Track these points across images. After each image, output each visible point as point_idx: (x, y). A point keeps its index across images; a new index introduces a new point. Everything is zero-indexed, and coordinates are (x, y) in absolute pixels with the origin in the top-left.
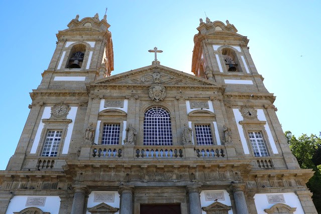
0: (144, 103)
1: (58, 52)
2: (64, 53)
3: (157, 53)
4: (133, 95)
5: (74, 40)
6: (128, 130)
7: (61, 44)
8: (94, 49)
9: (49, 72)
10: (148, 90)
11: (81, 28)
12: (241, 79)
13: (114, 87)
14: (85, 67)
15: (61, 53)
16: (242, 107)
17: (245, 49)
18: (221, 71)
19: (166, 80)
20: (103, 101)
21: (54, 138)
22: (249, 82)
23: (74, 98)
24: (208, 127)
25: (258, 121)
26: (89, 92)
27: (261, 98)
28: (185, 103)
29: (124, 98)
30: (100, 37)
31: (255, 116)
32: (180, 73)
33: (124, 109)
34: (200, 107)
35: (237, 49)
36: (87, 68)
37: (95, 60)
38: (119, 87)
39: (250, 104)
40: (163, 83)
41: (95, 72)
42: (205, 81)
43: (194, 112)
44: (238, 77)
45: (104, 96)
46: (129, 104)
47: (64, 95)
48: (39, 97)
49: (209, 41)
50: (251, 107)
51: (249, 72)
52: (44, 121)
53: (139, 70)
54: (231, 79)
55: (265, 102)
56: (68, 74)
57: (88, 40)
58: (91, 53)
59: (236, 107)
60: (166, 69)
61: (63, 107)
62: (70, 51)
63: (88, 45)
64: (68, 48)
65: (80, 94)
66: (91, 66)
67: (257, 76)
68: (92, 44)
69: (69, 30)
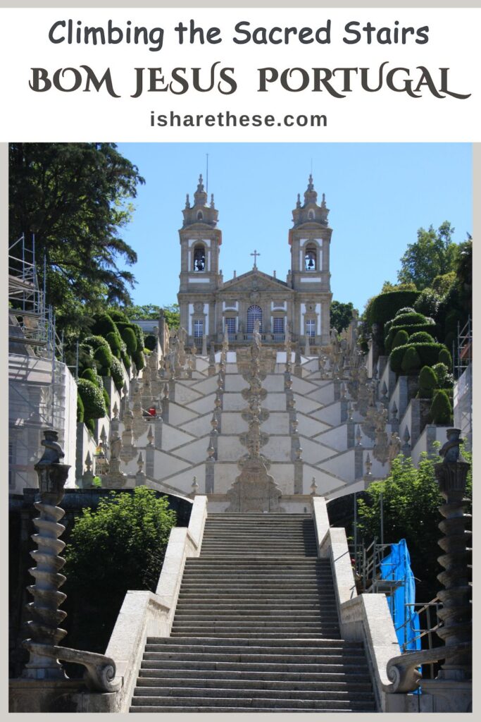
0: (247, 304)
1: (184, 252)
2: (190, 253)
3: (257, 256)
4: (241, 299)
5: (194, 239)
6: (239, 325)
7: (185, 243)
8: (211, 248)
9: (184, 275)
10: (249, 295)
11: (197, 224)
12: (314, 277)
13: (230, 293)
14: (207, 269)
15: (188, 254)
16: (308, 302)
17: (326, 242)
18: (301, 269)
19: (261, 285)
20: (224, 303)
21: (199, 325)
22: (318, 280)
23: (205, 298)
24: (282, 319)
25: (315, 313)
26: (214, 295)
27: (321, 295)
28: (270, 303)
29: (236, 300)
30: (214, 234)
31: (314, 309)
32: (269, 280)
33: (236, 308)
34: (279, 306)
35: (320, 242)
36: (209, 270)
37: (213, 262)
38: (233, 293)
39: (313, 300)
40: (258, 290)
41: (215, 274)
42: (284, 287)
43: (275, 311)
44: (311, 275)
45: (225, 300)
46: (239, 305)
47: (199, 296)
48: (184, 297)
49: (298, 236)
50: (314, 302)
51: (321, 269)
52: (191, 315)
53: (245, 278)
54: (305, 277)
55: (325, 298)
56: (197, 276)
57: (205, 238)
58: (209, 253)
59: (303, 302)
60: (261, 276)
61: (200, 305)
62: (193, 251)
63: (206, 243)
64: (191, 248)
65: (209, 295)
66: (211, 268)
67: (326, 274)
68: (208, 242)
69: (188, 227)
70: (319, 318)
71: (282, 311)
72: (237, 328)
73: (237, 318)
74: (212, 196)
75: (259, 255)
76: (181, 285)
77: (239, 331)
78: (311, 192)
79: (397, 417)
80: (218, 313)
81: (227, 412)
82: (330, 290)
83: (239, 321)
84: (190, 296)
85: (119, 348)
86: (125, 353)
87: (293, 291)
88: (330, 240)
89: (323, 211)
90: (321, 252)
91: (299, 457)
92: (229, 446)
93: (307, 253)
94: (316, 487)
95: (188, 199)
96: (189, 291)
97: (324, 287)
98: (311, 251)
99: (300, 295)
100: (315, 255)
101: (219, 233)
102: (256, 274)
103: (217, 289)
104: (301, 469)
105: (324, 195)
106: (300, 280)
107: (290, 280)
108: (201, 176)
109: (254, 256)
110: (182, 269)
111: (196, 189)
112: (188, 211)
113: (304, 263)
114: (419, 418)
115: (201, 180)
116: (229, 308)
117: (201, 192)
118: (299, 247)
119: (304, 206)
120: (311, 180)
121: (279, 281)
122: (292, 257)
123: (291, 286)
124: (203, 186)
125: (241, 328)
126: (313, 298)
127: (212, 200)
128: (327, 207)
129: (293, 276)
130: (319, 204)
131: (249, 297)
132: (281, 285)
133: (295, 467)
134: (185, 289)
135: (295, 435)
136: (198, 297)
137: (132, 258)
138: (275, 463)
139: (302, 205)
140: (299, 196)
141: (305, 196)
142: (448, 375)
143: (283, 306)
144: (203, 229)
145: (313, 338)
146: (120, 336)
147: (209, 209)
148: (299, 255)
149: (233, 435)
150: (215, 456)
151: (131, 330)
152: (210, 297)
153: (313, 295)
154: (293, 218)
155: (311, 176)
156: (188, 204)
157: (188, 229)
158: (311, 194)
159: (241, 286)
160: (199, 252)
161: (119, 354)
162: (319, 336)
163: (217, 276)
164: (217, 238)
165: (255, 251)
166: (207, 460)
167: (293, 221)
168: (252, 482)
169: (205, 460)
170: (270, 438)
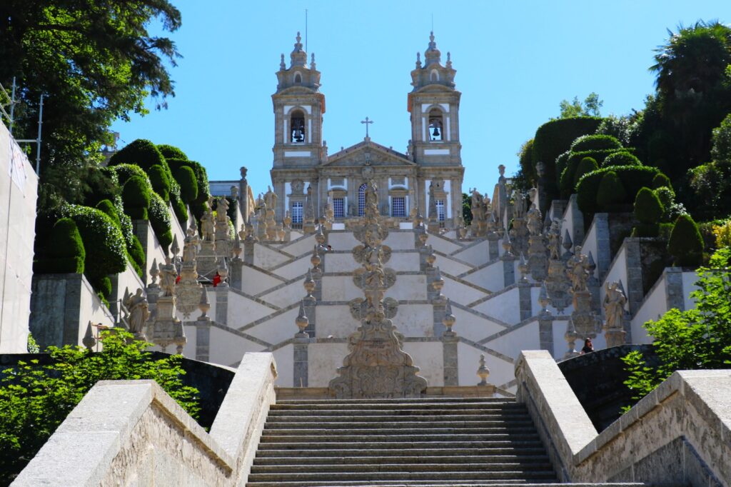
0: (358, 181)
1: (278, 121)
2: (285, 122)
3: (369, 124)
4: (350, 175)
5: (291, 105)
6: (349, 206)
7: (279, 110)
8: (312, 116)
9: (279, 147)
10: (360, 170)
11: (294, 87)
12: (440, 148)
13: (336, 169)
14: (307, 140)
15: (283, 122)
16: (433, 179)
17: (453, 108)
18: (424, 139)
19: (374, 158)
20: (329, 181)
21: (298, 208)
22: (446, 152)
23: (305, 175)
24: (403, 200)
25: (443, 191)
26: (317, 171)
27: (451, 170)
28: (387, 181)
29: (344, 177)
30: (315, 99)
31: (443, 187)
32: (385, 152)
33: (345, 187)
34: (398, 183)
35: (446, 107)
36: (310, 141)
37: (315, 131)
38: (340, 169)
39: (440, 176)
40: (372, 164)
41: (318, 147)
42: (404, 160)
43: (394, 189)
44: (436, 146)
45: (330, 177)
46: (348, 183)
47: (298, 172)
48: (279, 174)
49: (419, 100)
50: (441, 179)
51: (449, 139)
52: (288, 196)
53: (354, 150)
54: (430, 148)
55: (454, 173)
56: (295, 148)
57: (304, 104)
58: (310, 121)
59: (428, 178)
60: (375, 148)
61: (299, 183)
62: (290, 119)
63: (305, 110)
64: (288, 115)
65: (310, 172)
66: (312, 140)
67: (455, 144)
68: (308, 109)
69: (283, 91)
70: (449, 197)
71: (402, 189)
72: (346, 211)
73: (346, 198)
74: (313, 55)
75: (371, 122)
76: (275, 160)
77: (348, 214)
78: (433, 50)
79: (596, 275)
80: (321, 193)
81: (331, 274)
82: (461, 164)
83: (349, 202)
84: (287, 172)
85: (166, 187)
86: (179, 199)
87: (415, 165)
88: (458, 105)
89: (449, 72)
90: (448, 119)
91: (450, 330)
92: (334, 320)
93: (431, 121)
94: (487, 372)
95: (283, 60)
96: (285, 167)
97: (453, 160)
98: (436, 118)
99: (424, 170)
100: (441, 123)
101: (321, 98)
102: (369, 145)
103: (320, 163)
104: (455, 349)
105: (449, 54)
106: (423, 152)
107: (411, 151)
108: (299, 34)
109: (365, 124)
110: (276, 141)
111: (293, 48)
112: (283, 73)
113: (428, 134)
114: (640, 269)
115: (298, 38)
116: (334, 187)
117: (299, 52)
118: (421, 113)
119: (425, 67)
120: (432, 37)
121: (397, 154)
122: (412, 126)
123: (412, 159)
124: (301, 45)
125: (351, 210)
126: (440, 173)
127: (313, 60)
128: (454, 67)
129: (415, 147)
130: (443, 64)
131: (361, 173)
132: (400, 158)
133: (444, 346)
134: (280, 164)
135: (438, 301)
136: (297, 174)
137: (172, 18)
138: (410, 339)
139: (423, 65)
140: (418, 55)
141: (426, 56)
142: (676, 206)
143: (403, 183)
144: (302, 94)
145: (442, 222)
146: (169, 172)
147: (308, 70)
148: (421, 123)
149: (340, 303)
150: (311, 330)
151: (189, 168)
152: (312, 174)
153: (440, 170)
154: (412, 82)
155: (432, 33)
156: (283, 65)
157: (283, 94)
158: (433, 54)
159: (351, 160)
160: (297, 121)
161: (167, 195)
162: (449, 219)
163: (320, 148)
164: (319, 103)
165: (367, 119)
166: (296, 337)
167: (412, 84)
168: (374, 364)
169: (293, 336)
170: (400, 307)
